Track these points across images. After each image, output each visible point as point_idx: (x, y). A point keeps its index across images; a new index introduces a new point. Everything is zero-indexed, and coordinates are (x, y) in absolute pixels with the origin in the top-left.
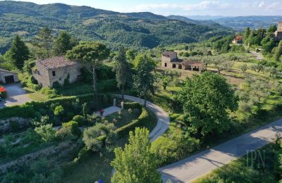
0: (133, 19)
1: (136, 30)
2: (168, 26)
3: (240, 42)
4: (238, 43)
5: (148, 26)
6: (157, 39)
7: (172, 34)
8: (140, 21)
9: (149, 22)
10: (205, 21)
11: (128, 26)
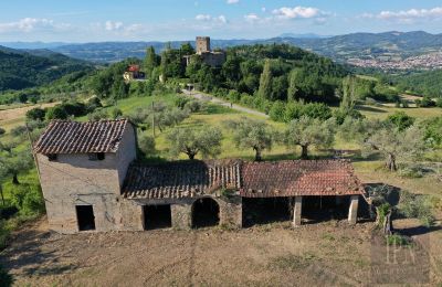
3: (139, 75)
4: (136, 77)
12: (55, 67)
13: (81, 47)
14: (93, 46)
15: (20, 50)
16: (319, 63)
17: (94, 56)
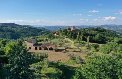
0: (5, 26)
1: (7, 31)
2: (24, 29)
3: (58, 34)
4: (57, 35)
5: (13, 29)
6: (18, 35)
7: (26, 33)
8: (9, 27)
9: (14, 27)
10: (40, 27)
11: (2, 29)
12: (43, 32)
13: (50, 27)
14: (53, 27)
15: (36, 27)
16: (109, 33)
17: (53, 29)
